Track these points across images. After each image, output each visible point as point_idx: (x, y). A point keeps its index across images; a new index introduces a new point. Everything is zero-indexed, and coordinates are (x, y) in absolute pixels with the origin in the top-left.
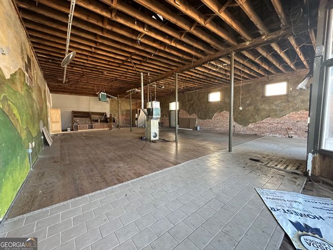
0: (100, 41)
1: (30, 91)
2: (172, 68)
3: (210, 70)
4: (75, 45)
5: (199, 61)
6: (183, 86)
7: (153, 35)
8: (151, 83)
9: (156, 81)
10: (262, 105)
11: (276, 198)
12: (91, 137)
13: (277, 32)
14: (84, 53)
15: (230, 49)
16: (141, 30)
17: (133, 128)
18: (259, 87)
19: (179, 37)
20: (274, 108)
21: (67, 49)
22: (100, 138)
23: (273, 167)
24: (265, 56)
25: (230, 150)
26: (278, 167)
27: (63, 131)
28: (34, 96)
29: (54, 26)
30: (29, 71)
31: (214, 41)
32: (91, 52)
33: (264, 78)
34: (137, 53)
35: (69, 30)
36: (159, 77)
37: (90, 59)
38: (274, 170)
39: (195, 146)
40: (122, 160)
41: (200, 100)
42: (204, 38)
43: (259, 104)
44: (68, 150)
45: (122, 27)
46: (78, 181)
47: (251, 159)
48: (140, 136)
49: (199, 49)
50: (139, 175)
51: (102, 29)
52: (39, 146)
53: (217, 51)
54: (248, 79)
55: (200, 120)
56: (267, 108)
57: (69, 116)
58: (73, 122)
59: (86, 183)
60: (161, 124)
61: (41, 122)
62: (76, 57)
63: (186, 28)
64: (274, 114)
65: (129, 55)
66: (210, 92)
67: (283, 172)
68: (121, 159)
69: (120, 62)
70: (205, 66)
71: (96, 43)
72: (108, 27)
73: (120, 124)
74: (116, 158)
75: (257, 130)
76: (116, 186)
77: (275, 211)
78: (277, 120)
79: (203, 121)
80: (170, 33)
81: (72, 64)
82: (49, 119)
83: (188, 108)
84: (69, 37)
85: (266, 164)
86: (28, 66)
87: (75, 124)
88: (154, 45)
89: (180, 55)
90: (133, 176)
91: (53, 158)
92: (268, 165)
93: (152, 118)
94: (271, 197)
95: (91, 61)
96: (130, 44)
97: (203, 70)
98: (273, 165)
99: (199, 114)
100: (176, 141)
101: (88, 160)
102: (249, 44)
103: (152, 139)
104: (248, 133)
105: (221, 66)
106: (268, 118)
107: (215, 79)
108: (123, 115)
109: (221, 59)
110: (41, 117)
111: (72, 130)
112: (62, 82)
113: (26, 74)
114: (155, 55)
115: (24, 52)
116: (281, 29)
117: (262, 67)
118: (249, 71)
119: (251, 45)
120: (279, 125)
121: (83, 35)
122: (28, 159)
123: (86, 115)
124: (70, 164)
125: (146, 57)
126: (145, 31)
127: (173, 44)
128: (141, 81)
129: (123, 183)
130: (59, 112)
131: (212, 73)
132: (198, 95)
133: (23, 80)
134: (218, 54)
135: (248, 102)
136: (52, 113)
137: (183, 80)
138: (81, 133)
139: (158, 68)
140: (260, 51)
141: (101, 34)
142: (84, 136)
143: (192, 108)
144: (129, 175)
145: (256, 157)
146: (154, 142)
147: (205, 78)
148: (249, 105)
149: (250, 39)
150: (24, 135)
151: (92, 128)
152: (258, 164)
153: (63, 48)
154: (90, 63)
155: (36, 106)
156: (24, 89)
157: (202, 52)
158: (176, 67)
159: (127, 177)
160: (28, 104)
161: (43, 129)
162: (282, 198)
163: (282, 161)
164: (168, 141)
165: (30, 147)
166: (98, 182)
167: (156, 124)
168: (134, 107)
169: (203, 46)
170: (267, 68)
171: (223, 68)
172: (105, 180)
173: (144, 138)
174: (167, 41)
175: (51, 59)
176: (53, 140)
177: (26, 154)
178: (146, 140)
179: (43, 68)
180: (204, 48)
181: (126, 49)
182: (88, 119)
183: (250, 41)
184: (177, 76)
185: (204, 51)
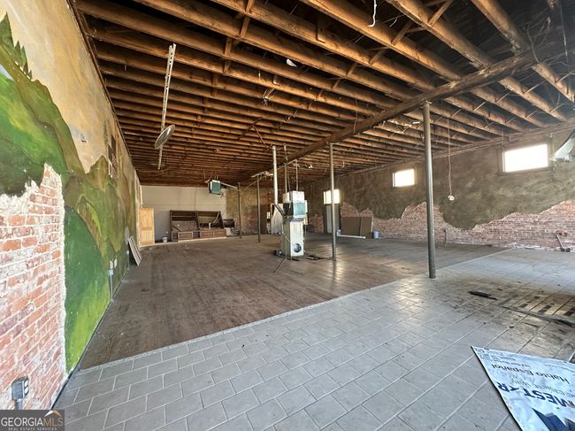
0: (209, 106)
1: (114, 186)
2: (323, 135)
3: (390, 133)
4: (174, 115)
5: (368, 121)
6: (345, 162)
7: (287, 89)
8: (289, 161)
9: (297, 158)
10: (498, 188)
11: (513, 367)
12: (197, 252)
13: (507, 61)
14: (186, 124)
15: (421, 98)
16: (267, 84)
17: (262, 237)
18: (490, 155)
19: (329, 88)
20: (524, 193)
21: (164, 121)
22: (210, 254)
23: (516, 309)
24: (493, 101)
25: (431, 276)
26: (528, 308)
27: (156, 242)
28: (119, 192)
29: (147, 92)
30: (113, 157)
31: (390, 87)
32: (196, 123)
33: (497, 139)
34: (264, 117)
35: (166, 96)
36: (302, 152)
37: (195, 132)
38: (519, 314)
39: (366, 267)
40: (241, 290)
41: (377, 185)
42: (372, 85)
43: (491, 188)
44: (162, 272)
45: (239, 83)
46: (174, 321)
47: (471, 293)
48: (273, 249)
49: (366, 103)
50: (266, 314)
51: (211, 90)
52: (124, 265)
53: (397, 101)
54: (465, 143)
55: (380, 221)
56: (510, 194)
57: (165, 218)
58: (171, 227)
59: (184, 324)
60: (307, 229)
61: (127, 229)
62: (175, 132)
63: (340, 73)
64: (526, 205)
65: (251, 122)
66: (395, 170)
67: (537, 319)
68: (240, 287)
69: (240, 133)
70: (380, 127)
71: (203, 109)
72: (220, 86)
73: (243, 230)
74: (232, 286)
75: (491, 236)
76: (229, 331)
77: (507, 390)
78: (532, 217)
79: (384, 222)
80: (314, 83)
81: (171, 141)
82: (138, 224)
83: (355, 200)
84: (165, 105)
85: (502, 303)
86: (112, 152)
87: (175, 231)
88: (291, 103)
89: (335, 115)
90: (256, 316)
91: (141, 284)
92: (506, 305)
93: (291, 219)
94: (503, 365)
95: (197, 135)
96: (253, 105)
97: (377, 134)
98: (517, 305)
99: (378, 209)
100: (333, 259)
101: (191, 288)
102: (456, 86)
103: (293, 254)
104: (473, 243)
105: (410, 126)
106: (513, 214)
107: (402, 148)
108: (246, 214)
109: (408, 115)
110: (127, 222)
111: (169, 240)
112: (156, 168)
113: (110, 163)
114: (292, 118)
115: (108, 133)
116: (513, 55)
117: (491, 121)
118: (466, 129)
119: (460, 87)
120: (538, 226)
121: (185, 100)
122: (107, 284)
123: (191, 216)
124: (164, 294)
125: (279, 123)
126: (274, 85)
127: (321, 99)
128: (273, 159)
129: (241, 327)
130: (152, 212)
131: (395, 139)
132: (373, 177)
133: (105, 171)
134: (400, 108)
135: (470, 185)
136: (142, 214)
137: (344, 154)
138: (183, 245)
139: (300, 137)
140: (481, 94)
141: (211, 97)
142: (186, 250)
143: (362, 199)
144: (250, 314)
145: (483, 288)
146: (295, 259)
147: (384, 147)
148: (472, 190)
149: (456, 77)
150: (104, 250)
151: (199, 237)
152: (486, 302)
153: (159, 120)
154: (196, 137)
155: (121, 206)
156: (107, 183)
157: (372, 106)
158: (330, 132)
159: (246, 316)
160: (110, 205)
161: (129, 240)
162: (527, 368)
163: (537, 298)
164: (319, 258)
165: (111, 267)
166: (202, 324)
167: (298, 229)
168: (265, 202)
169: (372, 97)
170: (501, 122)
171: (415, 128)
172: (212, 320)
173: (279, 252)
174: (311, 96)
175: (143, 137)
176: (142, 255)
177: (106, 278)
178: (283, 255)
179: (131, 150)
180: (374, 99)
181: (248, 114)
182: (193, 223)
183: (456, 80)
184: (332, 148)
185: (374, 105)
